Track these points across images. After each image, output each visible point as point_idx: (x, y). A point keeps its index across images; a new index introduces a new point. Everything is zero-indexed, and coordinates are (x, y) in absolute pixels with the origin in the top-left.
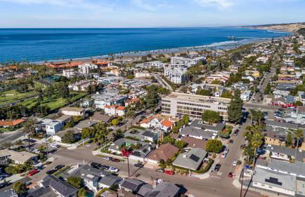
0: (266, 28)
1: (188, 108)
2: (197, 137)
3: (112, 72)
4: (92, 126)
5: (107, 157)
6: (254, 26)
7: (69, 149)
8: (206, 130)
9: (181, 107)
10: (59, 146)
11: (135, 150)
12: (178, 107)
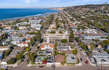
0: (52, 9)
1: (54, 39)
2: (65, 50)
3: (7, 28)
4: (18, 53)
5: (37, 66)
6: (48, 8)
7: (14, 66)
8: (65, 46)
9: (51, 39)
10: (8, 67)
11: (48, 60)
12: (50, 39)
